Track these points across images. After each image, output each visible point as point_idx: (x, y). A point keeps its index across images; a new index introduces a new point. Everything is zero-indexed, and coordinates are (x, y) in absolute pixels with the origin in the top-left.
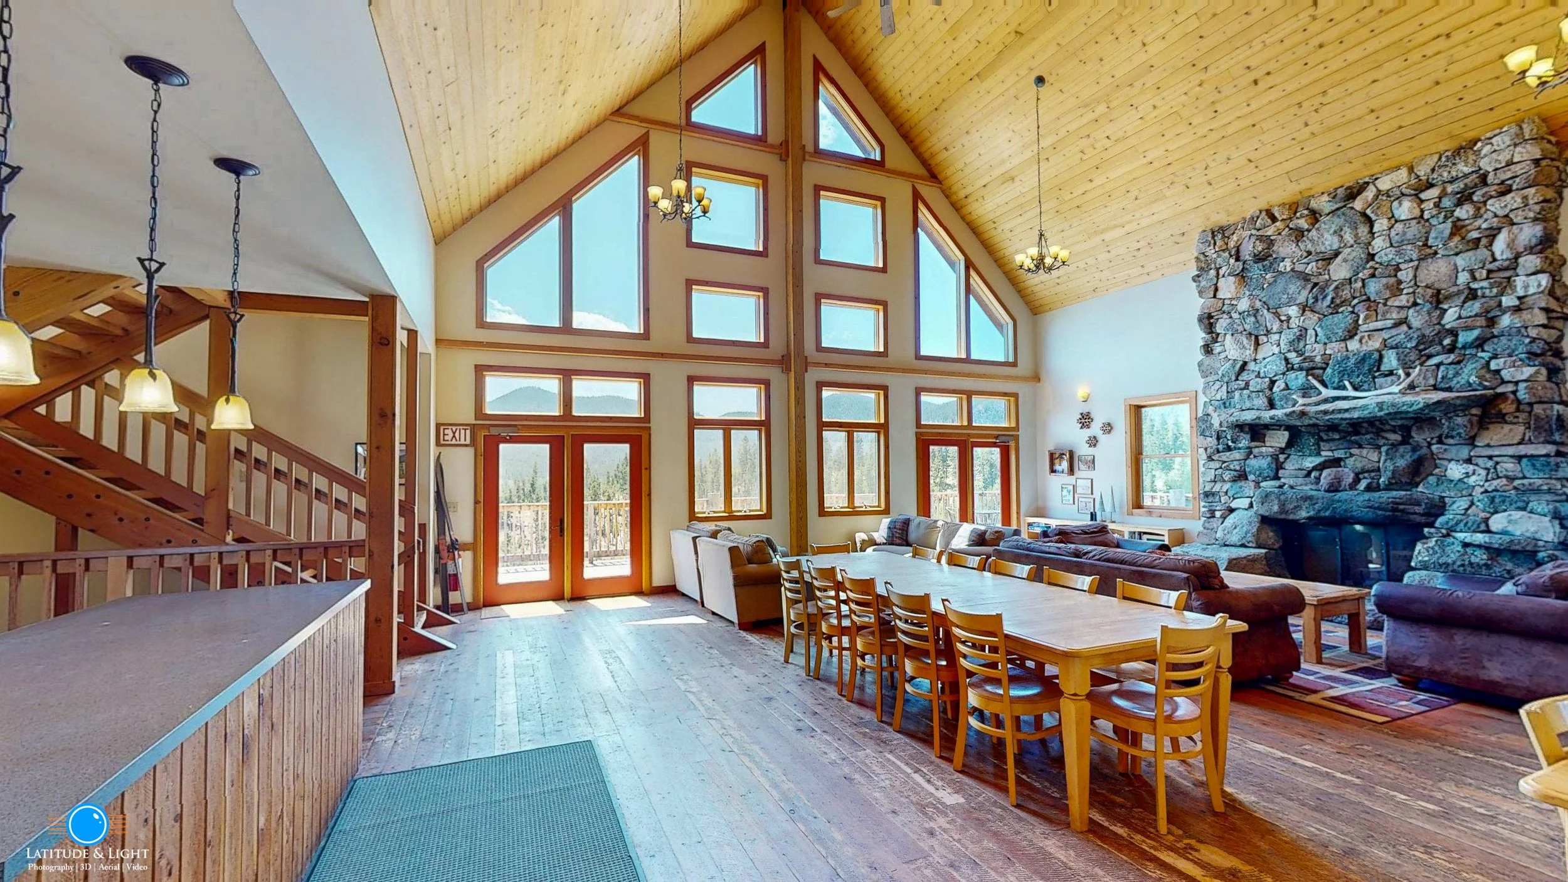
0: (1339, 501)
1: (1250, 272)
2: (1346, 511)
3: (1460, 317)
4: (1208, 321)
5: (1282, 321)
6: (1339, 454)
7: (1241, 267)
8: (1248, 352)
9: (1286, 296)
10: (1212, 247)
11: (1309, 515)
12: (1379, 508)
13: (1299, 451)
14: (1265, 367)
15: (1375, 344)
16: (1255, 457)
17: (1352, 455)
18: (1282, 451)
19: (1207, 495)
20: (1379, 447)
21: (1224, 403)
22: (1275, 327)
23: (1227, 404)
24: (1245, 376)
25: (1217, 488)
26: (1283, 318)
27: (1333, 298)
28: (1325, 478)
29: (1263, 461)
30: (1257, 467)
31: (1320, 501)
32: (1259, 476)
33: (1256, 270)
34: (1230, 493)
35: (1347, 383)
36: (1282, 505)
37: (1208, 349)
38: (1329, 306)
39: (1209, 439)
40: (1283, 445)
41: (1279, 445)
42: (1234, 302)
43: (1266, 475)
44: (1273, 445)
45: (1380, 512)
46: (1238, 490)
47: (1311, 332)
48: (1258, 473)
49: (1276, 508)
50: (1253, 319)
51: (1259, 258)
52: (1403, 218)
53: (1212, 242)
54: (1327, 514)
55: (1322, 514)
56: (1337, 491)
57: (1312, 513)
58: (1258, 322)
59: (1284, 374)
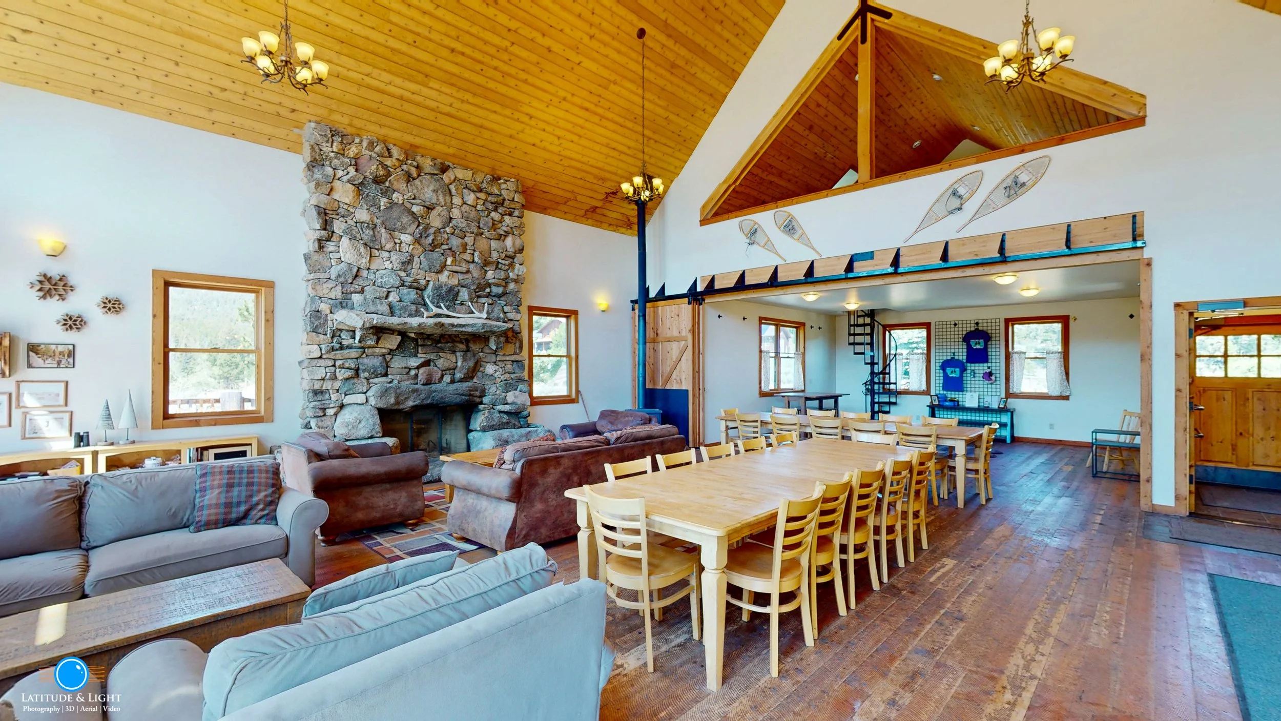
0: (435, 391)
1: (366, 188)
2: (442, 398)
3: (494, 278)
4: (326, 217)
5: (396, 243)
6: (432, 356)
7: (360, 181)
8: (364, 261)
9: (399, 224)
10: (329, 145)
11: (415, 403)
12: (462, 395)
13: (402, 353)
14: (382, 278)
15: (454, 281)
16: (367, 356)
17: (441, 357)
18: (391, 352)
19: (316, 393)
20: (454, 352)
21: (341, 303)
22: (389, 246)
23: (344, 304)
24: (359, 281)
25: (327, 385)
26: (397, 241)
27: (433, 240)
28: (422, 374)
29: (375, 360)
30: (371, 365)
31: (423, 392)
32: (372, 373)
33: (373, 189)
34: (343, 390)
35: (442, 305)
36: (397, 398)
37: (321, 244)
38: (430, 244)
39: (322, 336)
40: (395, 347)
41: (391, 347)
42: (352, 210)
43: (379, 372)
44: (386, 346)
45: (463, 397)
46: (351, 386)
47: (416, 259)
48: (372, 370)
49: (392, 400)
50: (371, 232)
51: (377, 181)
52: (469, 203)
53: (331, 140)
54: (429, 402)
55: (425, 402)
56: (430, 384)
57: (417, 402)
58: (375, 236)
59: (397, 288)
